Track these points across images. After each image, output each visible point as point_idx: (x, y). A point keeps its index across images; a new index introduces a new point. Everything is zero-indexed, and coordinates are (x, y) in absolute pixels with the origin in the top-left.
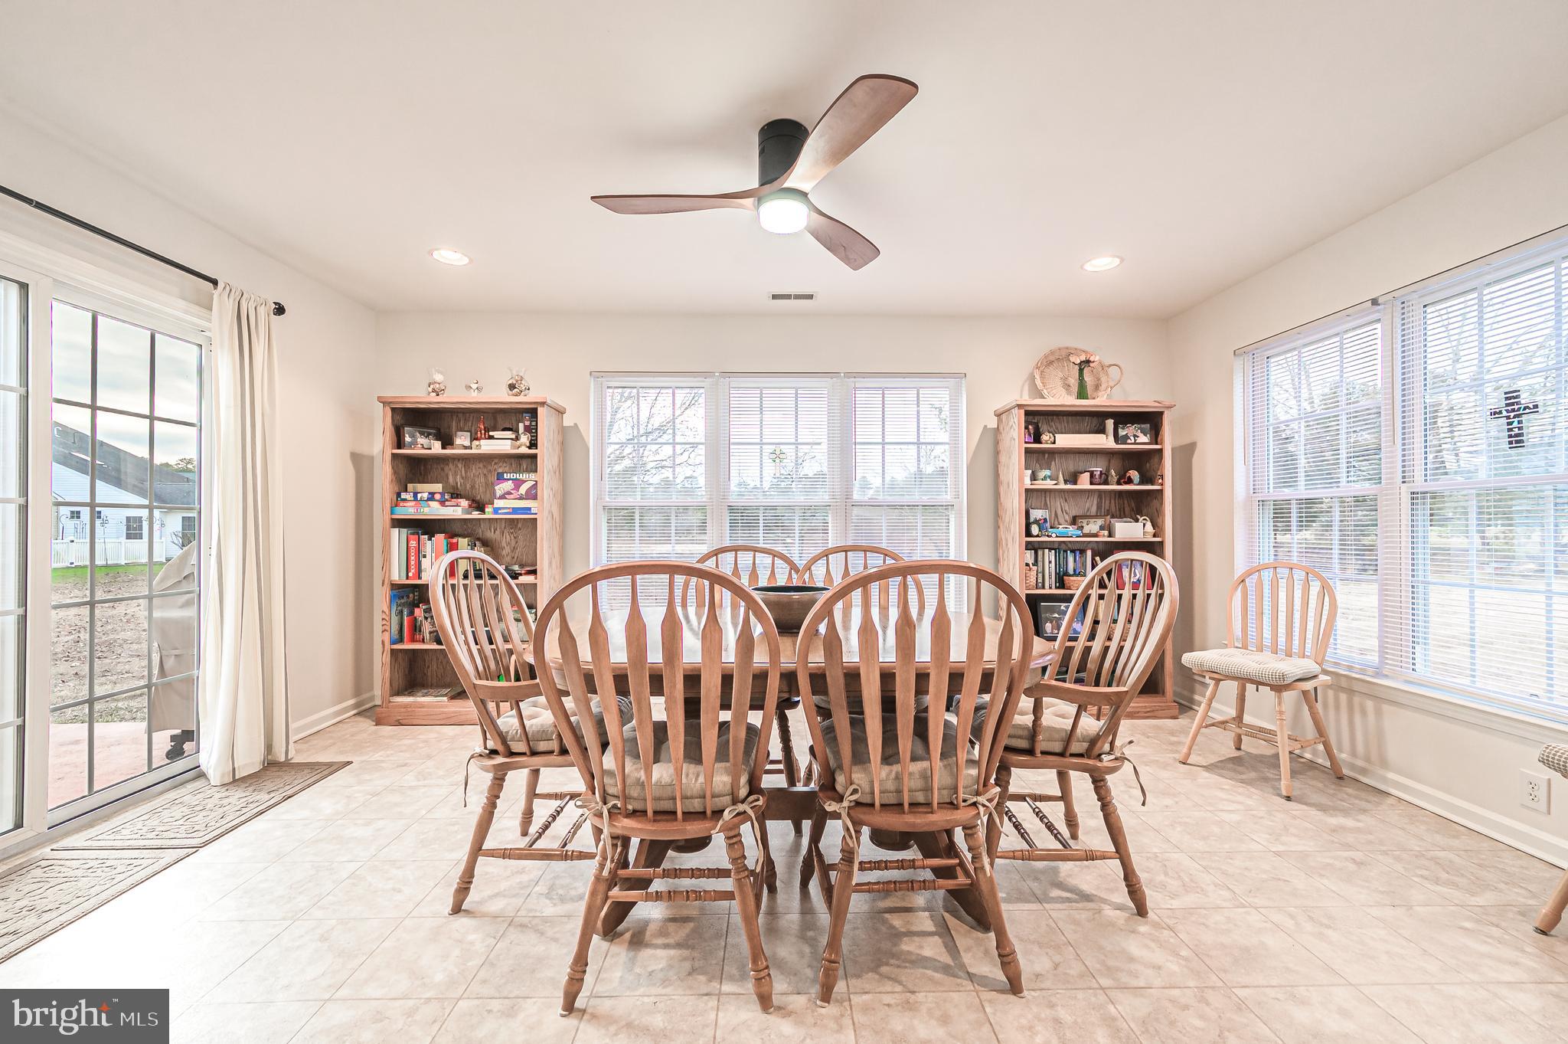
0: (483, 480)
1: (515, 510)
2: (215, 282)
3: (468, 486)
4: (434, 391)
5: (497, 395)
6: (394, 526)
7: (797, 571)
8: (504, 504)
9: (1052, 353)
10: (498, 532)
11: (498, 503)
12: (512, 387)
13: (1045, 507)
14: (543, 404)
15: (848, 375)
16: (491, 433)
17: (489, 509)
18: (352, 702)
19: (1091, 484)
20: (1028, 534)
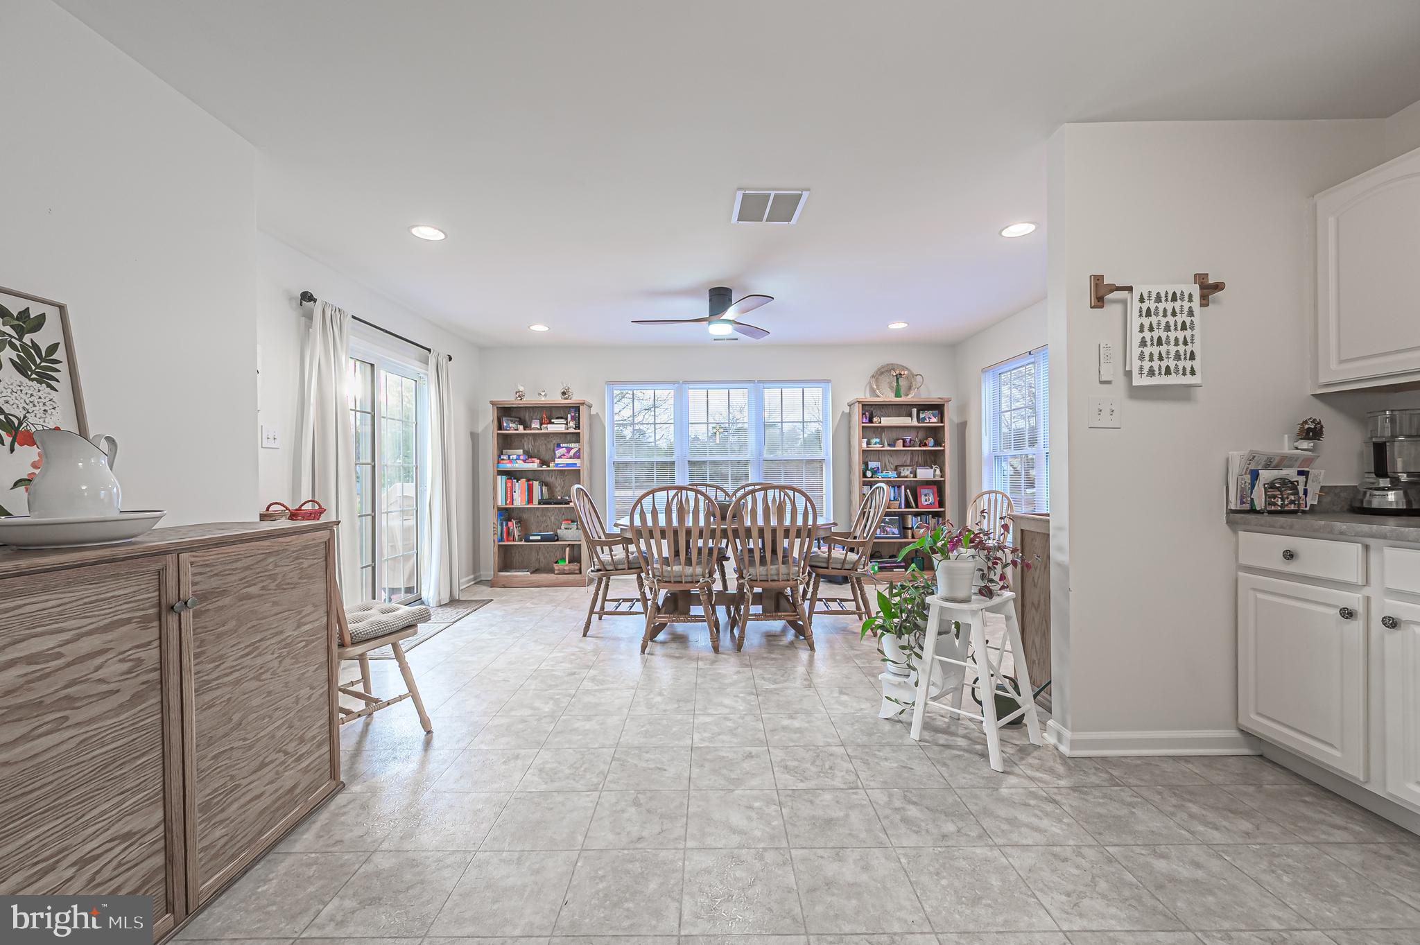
0: (544, 447)
1: (568, 465)
2: (429, 350)
3: (536, 451)
4: (519, 396)
5: (556, 399)
6: (498, 475)
7: (729, 496)
8: (562, 461)
9: (883, 367)
10: (553, 478)
11: (558, 461)
12: (564, 393)
13: (879, 460)
14: (583, 404)
15: (760, 382)
16: (552, 421)
17: (552, 464)
18: (472, 577)
19: (904, 446)
20: (864, 476)
